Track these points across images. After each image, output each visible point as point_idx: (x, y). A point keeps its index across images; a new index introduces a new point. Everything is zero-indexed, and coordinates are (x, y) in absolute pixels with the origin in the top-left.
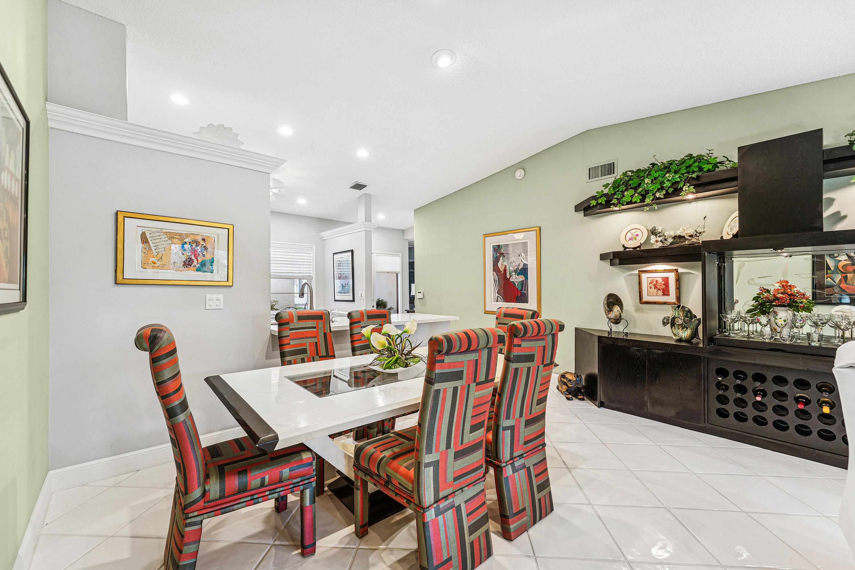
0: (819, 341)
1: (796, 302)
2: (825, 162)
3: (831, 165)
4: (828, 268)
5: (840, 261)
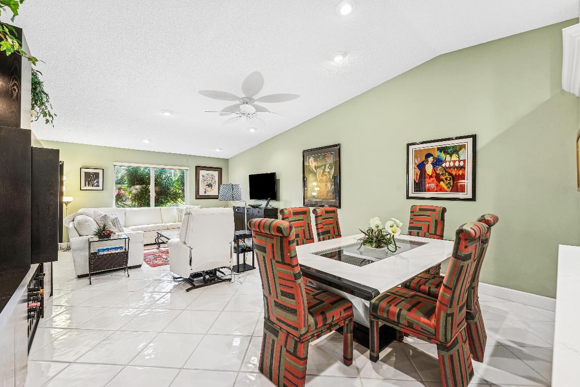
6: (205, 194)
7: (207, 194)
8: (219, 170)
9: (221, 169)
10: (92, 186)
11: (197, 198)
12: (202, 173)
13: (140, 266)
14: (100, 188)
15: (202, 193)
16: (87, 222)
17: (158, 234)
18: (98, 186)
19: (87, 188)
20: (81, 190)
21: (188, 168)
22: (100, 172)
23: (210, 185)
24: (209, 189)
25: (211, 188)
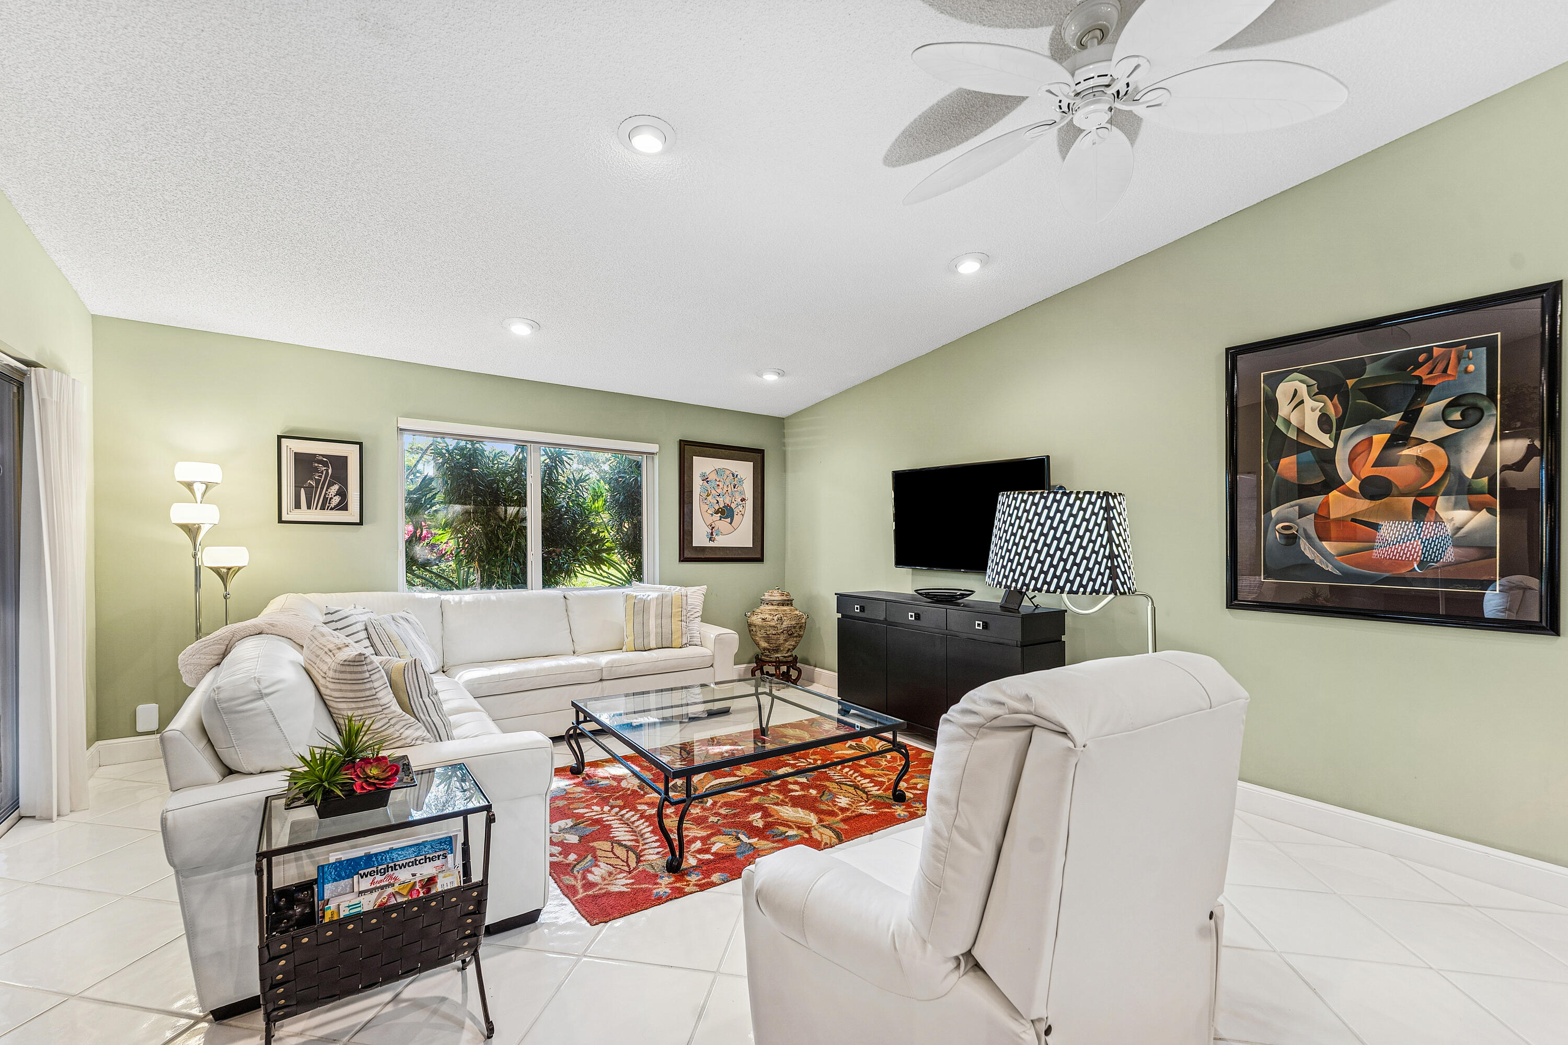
6: (712, 544)
7: (721, 541)
8: (756, 456)
9: (761, 452)
10: (323, 508)
11: (683, 559)
12: (702, 465)
13: (531, 918)
14: (353, 514)
15: (700, 539)
16: (261, 696)
17: (578, 709)
18: (343, 506)
19: (304, 514)
20: (280, 521)
21: (654, 448)
22: (351, 452)
23: (726, 512)
24: (723, 525)
25: (731, 523)
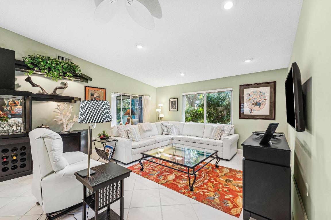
0: (12, 132)
1: (2, 118)
2: (16, 64)
3: (17, 66)
4: (5, 104)
5: (10, 102)
6: (251, 114)
7: (255, 113)
8: (271, 84)
9: (274, 82)
11: (241, 118)
15: (247, 112)
20: (169, 111)
21: (231, 89)
23: (258, 104)
24: (257, 108)
25: (259, 107)
